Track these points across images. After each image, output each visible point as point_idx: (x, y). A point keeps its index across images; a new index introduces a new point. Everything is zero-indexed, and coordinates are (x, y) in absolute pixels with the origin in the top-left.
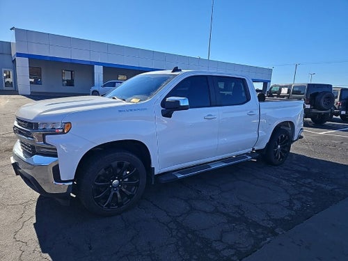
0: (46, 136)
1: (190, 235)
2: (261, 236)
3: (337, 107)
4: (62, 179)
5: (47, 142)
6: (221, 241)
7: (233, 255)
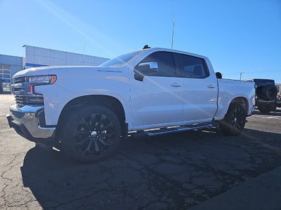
0: (35, 87)
1: (160, 178)
2: (229, 181)
3: (279, 99)
4: (47, 124)
5: (36, 91)
6: (190, 183)
7: (203, 193)
